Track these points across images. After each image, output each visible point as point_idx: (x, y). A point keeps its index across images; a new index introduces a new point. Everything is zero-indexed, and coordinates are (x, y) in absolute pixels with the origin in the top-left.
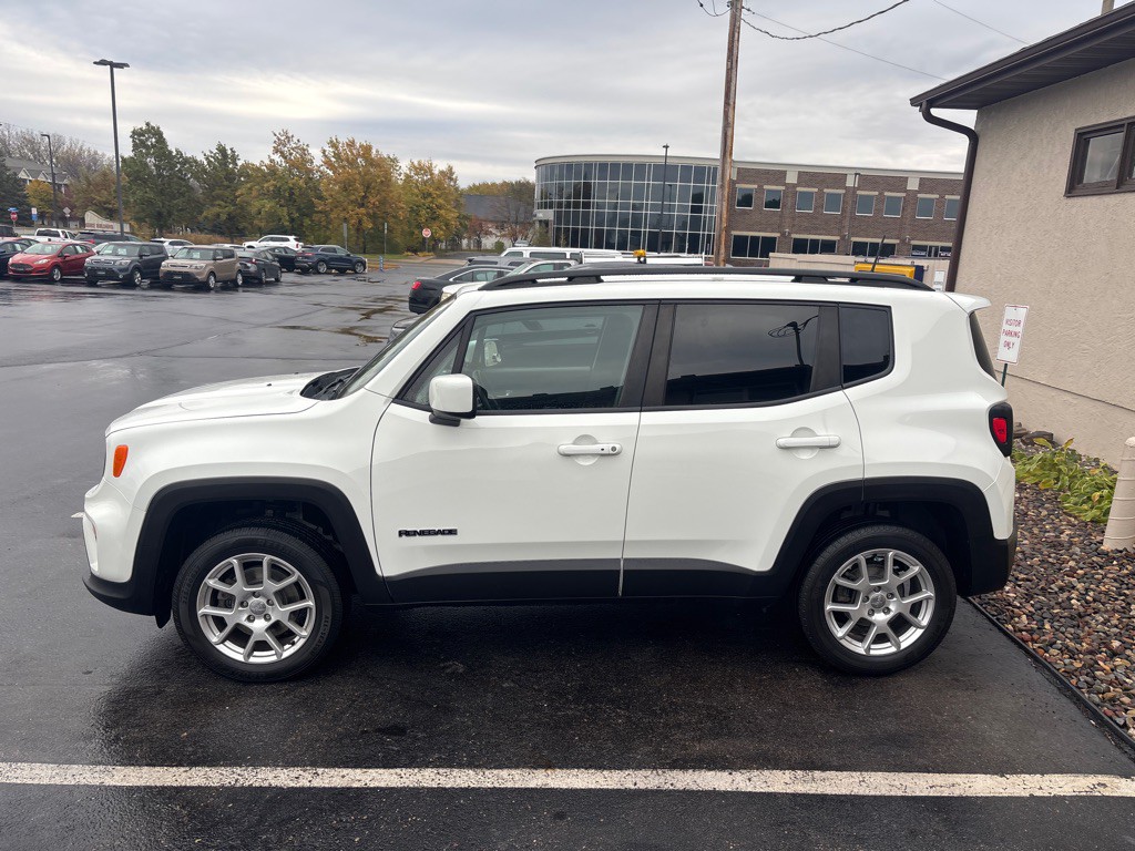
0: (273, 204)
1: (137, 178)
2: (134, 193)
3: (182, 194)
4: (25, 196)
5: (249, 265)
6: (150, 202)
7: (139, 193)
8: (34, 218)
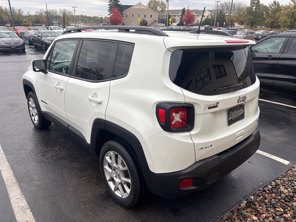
0: (286, 18)
1: (249, 13)
2: (247, 17)
3: (260, 16)
4: (225, 20)
5: (259, 36)
6: (251, 19)
7: (249, 17)
8: (224, 25)
